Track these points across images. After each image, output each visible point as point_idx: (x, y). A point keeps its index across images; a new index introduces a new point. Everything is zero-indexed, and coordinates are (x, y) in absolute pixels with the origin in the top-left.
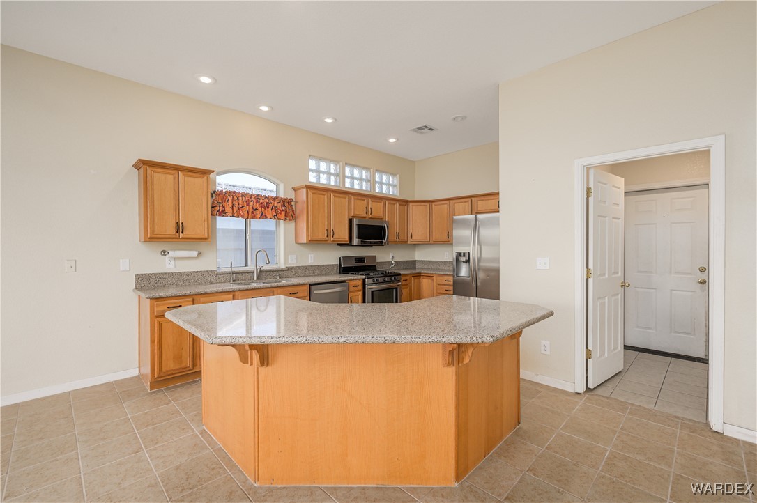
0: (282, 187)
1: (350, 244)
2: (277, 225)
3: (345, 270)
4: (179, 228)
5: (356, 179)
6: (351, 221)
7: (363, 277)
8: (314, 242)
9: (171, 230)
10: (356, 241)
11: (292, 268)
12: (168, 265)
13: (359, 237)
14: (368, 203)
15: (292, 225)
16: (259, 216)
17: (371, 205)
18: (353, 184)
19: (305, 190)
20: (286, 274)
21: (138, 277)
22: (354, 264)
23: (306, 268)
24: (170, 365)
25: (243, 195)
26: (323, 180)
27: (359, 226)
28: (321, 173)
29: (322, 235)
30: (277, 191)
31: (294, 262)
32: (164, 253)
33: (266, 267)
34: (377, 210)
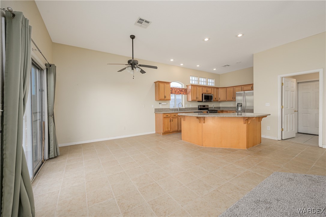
0: (183, 85)
1: (202, 101)
2: (182, 96)
3: (200, 109)
4: (165, 97)
5: (203, 82)
6: (202, 94)
7: (207, 111)
8: (193, 101)
9: (163, 98)
10: (204, 100)
11: (186, 108)
12: (161, 107)
13: (205, 99)
14: (207, 89)
15: (186, 96)
16: (179, 94)
17: (208, 89)
18: (201, 83)
19: (191, 86)
20: (185, 110)
21: (155, 109)
22: (202, 107)
23: (190, 108)
24: (166, 130)
25: (176, 88)
26: (193, 83)
27: (205, 96)
28: (193, 80)
29: (195, 99)
30: (182, 86)
31: (187, 107)
32: (160, 103)
33: (181, 108)
34: (210, 91)
